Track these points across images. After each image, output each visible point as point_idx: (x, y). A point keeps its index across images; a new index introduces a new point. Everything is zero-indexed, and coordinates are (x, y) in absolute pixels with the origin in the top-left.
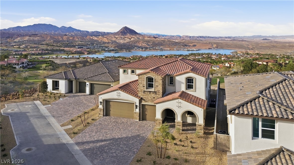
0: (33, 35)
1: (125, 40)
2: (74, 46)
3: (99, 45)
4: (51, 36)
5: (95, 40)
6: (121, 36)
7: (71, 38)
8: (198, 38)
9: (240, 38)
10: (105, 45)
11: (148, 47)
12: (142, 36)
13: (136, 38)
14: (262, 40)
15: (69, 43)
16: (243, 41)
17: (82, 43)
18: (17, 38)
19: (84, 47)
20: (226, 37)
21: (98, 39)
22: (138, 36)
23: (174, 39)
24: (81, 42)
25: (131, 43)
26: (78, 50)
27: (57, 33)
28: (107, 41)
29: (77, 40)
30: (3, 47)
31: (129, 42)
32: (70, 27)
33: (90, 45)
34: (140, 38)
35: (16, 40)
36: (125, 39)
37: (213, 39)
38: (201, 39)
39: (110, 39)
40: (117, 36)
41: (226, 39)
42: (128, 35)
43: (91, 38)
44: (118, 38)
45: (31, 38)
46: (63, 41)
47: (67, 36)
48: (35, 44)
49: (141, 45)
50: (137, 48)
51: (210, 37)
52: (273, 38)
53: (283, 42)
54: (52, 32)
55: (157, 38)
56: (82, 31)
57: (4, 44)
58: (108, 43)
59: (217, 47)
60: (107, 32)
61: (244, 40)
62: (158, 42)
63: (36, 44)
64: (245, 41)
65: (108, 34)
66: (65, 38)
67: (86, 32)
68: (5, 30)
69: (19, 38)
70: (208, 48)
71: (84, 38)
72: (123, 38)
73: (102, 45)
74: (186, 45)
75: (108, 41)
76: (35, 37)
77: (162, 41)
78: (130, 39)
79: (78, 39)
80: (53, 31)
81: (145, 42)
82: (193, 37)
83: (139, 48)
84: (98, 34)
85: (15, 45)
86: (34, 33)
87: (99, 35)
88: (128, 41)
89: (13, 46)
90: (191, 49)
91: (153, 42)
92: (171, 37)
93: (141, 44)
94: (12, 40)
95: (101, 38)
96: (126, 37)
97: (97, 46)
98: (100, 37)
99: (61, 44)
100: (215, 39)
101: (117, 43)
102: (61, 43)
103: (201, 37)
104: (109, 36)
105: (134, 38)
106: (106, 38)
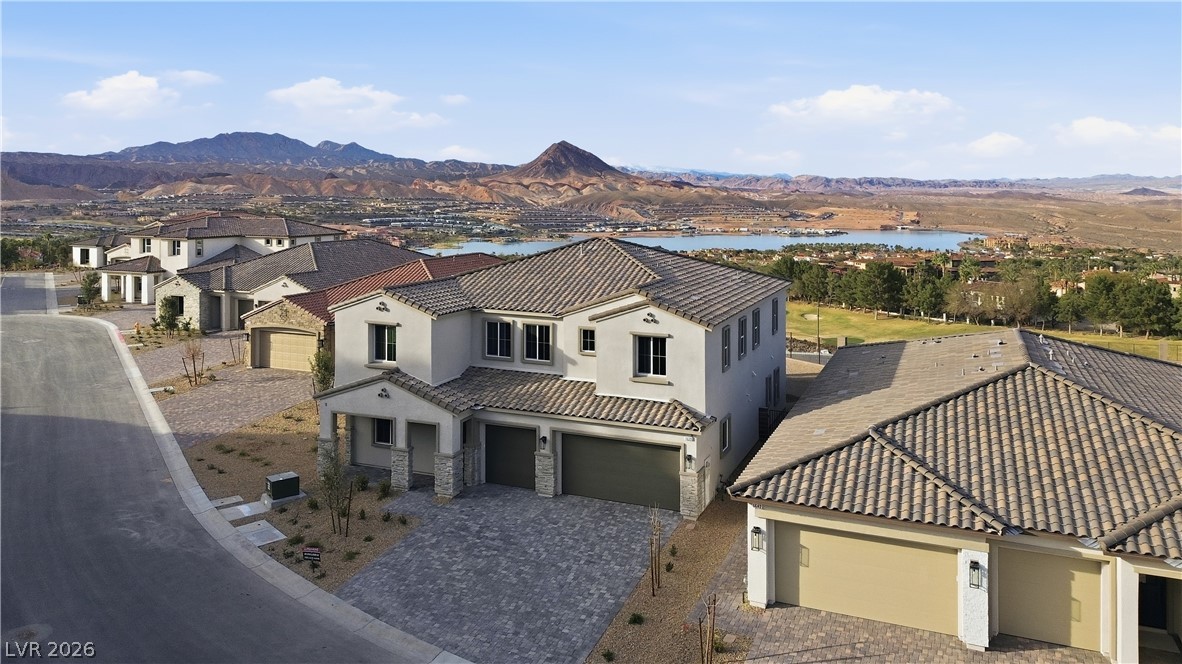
0: (210, 175)
2: (357, 218)
3: (450, 215)
4: (277, 178)
5: (442, 194)
6: (543, 181)
7: (351, 188)
10: (477, 214)
11: (643, 220)
12: (630, 178)
15: (337, 208)
17: (389, 206)
18: (152, 187)
19: (395, 221)
21: (453, 191)
22: (610, 179)
23: (757, 191)
24: (387, 201)
25: (576, 207)
26: (369, 230)
27: (299, 169)
28: (485, 199)
29: (373, 193)
30: (98, 220)
31: (571, 204)
32: (354, 145)
33: (416, 214)
34: (619, 186)
35: (148, 195)
36: (560, 189)
37: (920, 190)
38: (869, 190)
39: (497, 192)
40: (528, 179)
41: (975, 191)
42: (573, 173)
43: (429, 185)
44: (530, 189)
45: (204, 188)
46: (317, 199)
47: (336, 180)
48: (213, 209)
49: (614, 214)
50: (596, 226)
54: (285, 164)
55: (686, 187)
56: (399, 159)
57: (104, 209)
58: (490, 205)
59: (918, 222)
60: (493, 165)
62: (685, 200)
64: (1052, 197)
65: (497, 169)
66: (328, 187)
67: (411, 165)
68: (110, 155)
69: (158, 188)
70: (878, 227)
71: (400, 189)
72: (549, 189)
73: (466, 214)
74: (793, 216)
75: (490, 200)
76: (216, 183)
77: (702, 196)
78: (578, 190)
79: (378, 190)
80: (288, 162)
81: (634, 203)
82: (837, 181)
83: (605, 223)
84: (457, 173)
85: (142, 214)
86: (216, 170)
87: (462, 177)
88: (568, 199)
89: (135, 216)
90: (805, 231)
91: (667, 202)
92: (749, 182)
93: (615, 211)
94: (133, 195)
95: (466, 188)
96: (563, 181)
97: (442, 216)
98: (463, 183)
99: (308, 210)
100: (926, 190)
101: (526, 205)
102: (309, 206)
103: (871, 182)
104: (500, 178)
105: (592, 187)
106: (485, 186)
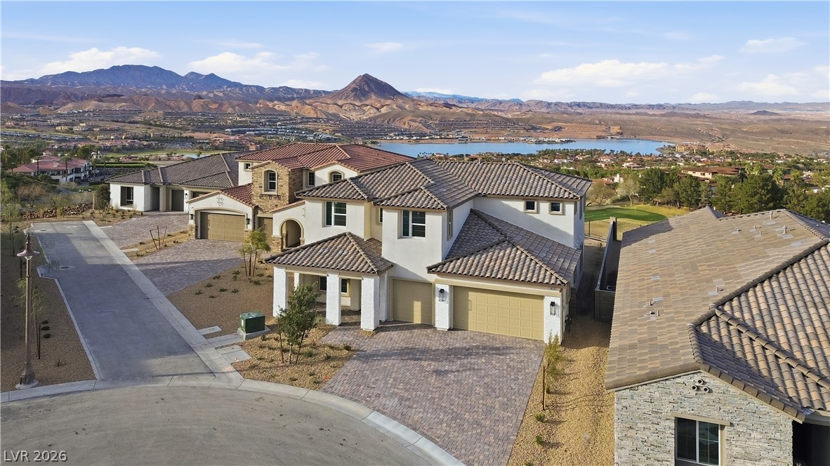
0: (108, 96)
1: (364, 112)
2: (221, 128)
3: (289, 127)
4: (159, 99)
5: (281, 111)
6: (352, 102)
7: (214, 106)
8: (570, 109)
9: (691, 109)
10: (308, 126)
11: (428, 131)
12: (413, 100)
13: (395, 107)
14: (752, 114)
15: (206, 121)
16: (697, 116)
17: (243, 119)
18: (64, 104)
19: (249, 131)
20: (651, 107)
21: (288, 109)
22: (400, 101)
23: (502, 111)
24: (241, 116)
25: (379, 121)
26: (232, 138)
27: (173, 92)
28: (312, 114)
29: (230, 110)
30: (26, 129)
31: (375, 118)
32: (212, 75)
33: (264, 126)
34: (407, 107)
35: (62, 111)
36: (365, 108)
37: (614, 111)
38: (578, 111)
39: (321, 110)
40: (342, 101)
41: (651, 112)
42: (374, 97)
43: (270, 105)
44: (343, 108)
45: (104, 105)
46: (190, 114)
47: (203, 100)
48: (113, 121)
49: (406, 126)
50: (396, 135)
51: (604, 104)
52: (785, 109)
53: (813, 122)
54: (162, 88)
55: (454, 108)
56: (246, 86)
57: (29, 121)
58: (317, 120)
59: (621, 134)
60: (314, 90)
61: (702, 113)
62: (455, 117)
63: (118, 121)
64: (704, 116)
65: (318, 93)
66: (196, 105)
67: (255, 90)
68: (32, 81)
69: (70, 105)
70: (595, 137)
71: (249, 107)
72: (357, 108)
73: (300, 126)
74: (534, 128)
75: (315, 116)
76: (113, 102)
77: (468, 114)
78: (378, 109)
79: (233, 107)
80: (164, 87)
81: (420, 119)
82: (556, 104)
83: (402, 134)
84: (290, 96)
85: (59, 125)
86: (112, 92)
87: (293, 99)
88: (372, 115)
89: (54, 126)
90: (546, 140)
91: (442, 118)
92: (495, 105)
93: (407, 124)
94: (51, 110)
95: (297, 107)
96: (367, 102)
97: (283, 127)
98: (295, 103)
99: (184, 122)
100: (618, 111)
101: (341, 120)
102: (185, 119)
103: (579, 105)
104: (321, 100)
105: (388, 107)
106: (311, 105)
